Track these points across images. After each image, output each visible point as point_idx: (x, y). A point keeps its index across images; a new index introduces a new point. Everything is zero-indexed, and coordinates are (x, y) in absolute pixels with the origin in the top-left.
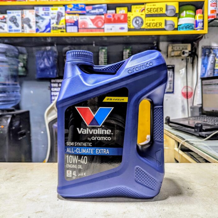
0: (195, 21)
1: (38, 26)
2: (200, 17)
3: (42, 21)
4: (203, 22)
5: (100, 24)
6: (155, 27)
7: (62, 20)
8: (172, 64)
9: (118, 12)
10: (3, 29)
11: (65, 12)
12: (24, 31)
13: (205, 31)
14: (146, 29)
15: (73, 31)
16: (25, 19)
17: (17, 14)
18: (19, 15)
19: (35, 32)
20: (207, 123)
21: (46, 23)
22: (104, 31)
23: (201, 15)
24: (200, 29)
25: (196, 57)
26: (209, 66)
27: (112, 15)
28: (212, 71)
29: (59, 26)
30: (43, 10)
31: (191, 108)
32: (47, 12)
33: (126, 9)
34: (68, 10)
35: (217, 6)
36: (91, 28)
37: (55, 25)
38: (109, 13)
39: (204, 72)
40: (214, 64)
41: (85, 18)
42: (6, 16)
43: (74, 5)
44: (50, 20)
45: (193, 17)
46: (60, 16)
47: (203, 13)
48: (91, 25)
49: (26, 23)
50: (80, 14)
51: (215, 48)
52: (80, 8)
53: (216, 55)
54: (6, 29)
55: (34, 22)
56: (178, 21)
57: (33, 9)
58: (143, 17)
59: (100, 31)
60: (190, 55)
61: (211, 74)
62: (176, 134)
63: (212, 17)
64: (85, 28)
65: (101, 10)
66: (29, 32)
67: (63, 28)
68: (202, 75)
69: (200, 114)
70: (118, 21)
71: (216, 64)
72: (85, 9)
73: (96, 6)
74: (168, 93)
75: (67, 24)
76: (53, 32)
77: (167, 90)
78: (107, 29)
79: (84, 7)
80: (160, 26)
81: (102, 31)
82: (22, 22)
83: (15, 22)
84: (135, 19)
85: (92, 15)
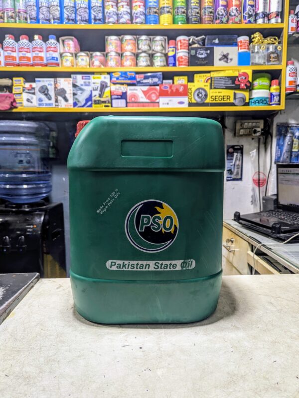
0: (270, 94)
1: (76, 99)
2: (276, 89)
3: (81, 93)
4: (280, 95)
5: (154, 97)
6: (222, 102)
7: (107, 92)
8: (240, 144)
9: (176, 83)
10: (31, 102)
11: (110, 81)
12: (58, 106)
13: (282, 107)
14: (211, 103)
15: (120, 106)
16: (59, 90)
17: (48, 82)
18: (51, 85)
19: (72, 107)
20: (285, 221)
21: (86, 95)
22: (159, 106)
23: (278, 87)
24: (276, 104)
25: (270, 136)
26: (285, 148)
27: (169, 86)
28: (289, 153)
29: (102, 99)
30: (83, 79)
31: (263, 199)
32: (87, 81)
33: (186, 78)
35: (296, 76)
36: (143, 102)
37: (97, 98)
38: (165, 83)
39: (279, 156)
40: (291, 145)
41: (134, 90)
42: (34, 85)
43: (121, 72)
44: (91, 91)
45: (267, 89)
46: (103, 86)
47: (280, 84)
48: (143, 98)
49: (61, 95)
50: (129, 85)
51: (292, 125)
52: (129, 77)
53: (293, 134)
54: (35, 102)
55: (70, 94)
56: (250, 95)
57: (70, 77)
58: (207, 89)
59: (154, 106)
60: (262, 134)
61: (287, 157)
62: (248, 235)
63: (290, 89)
64: (136, 102)
65: (156, 80)
66: (65, 106)
67: (107, 102)
68: (277, 158)
69: (275, 207)
70: (176, 93)
71: (294, 145)
72: (134, 78)
73: (149, 74)
74: (234, 180)
75: (113, 97)
76: (95, 107)
77: (233, 176)
78: (163, 104)
79: (133, 76)
80: (228, 100)
81: (156, 106)
82: (55, 94)
83: (46, 94)
84: (198, 91)
85: (144, 85)
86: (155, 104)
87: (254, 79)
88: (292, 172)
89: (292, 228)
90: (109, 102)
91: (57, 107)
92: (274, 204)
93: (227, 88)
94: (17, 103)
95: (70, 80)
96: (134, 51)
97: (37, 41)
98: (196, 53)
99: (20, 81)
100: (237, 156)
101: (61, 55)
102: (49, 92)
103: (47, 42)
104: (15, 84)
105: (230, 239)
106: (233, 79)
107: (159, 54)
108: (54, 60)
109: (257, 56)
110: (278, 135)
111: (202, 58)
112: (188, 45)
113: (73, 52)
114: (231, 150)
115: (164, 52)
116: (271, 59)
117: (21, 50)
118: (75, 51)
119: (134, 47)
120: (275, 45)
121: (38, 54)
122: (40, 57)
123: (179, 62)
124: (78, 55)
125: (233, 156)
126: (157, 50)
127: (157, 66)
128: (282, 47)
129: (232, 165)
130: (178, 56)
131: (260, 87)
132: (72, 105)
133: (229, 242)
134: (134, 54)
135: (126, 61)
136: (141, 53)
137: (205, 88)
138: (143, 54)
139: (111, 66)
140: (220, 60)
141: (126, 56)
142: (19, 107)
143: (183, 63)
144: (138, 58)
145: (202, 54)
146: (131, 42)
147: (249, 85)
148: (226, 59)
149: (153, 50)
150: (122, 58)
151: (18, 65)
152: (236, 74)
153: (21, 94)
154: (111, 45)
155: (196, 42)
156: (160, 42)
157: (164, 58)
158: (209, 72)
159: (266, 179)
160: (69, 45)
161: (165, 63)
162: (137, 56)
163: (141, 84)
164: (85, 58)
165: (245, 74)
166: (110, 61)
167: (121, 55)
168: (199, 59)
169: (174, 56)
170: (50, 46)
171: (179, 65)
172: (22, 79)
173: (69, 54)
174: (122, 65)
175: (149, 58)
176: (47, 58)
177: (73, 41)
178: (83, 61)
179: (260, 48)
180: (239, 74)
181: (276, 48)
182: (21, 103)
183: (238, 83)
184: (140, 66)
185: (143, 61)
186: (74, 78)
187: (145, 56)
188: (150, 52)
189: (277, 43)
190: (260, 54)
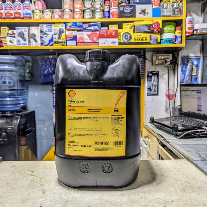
0: (175, 36)
1: (43, 40)
2: (179, 33)
3: (46, 37)
4: (181, 37)
5: (95, 39)
6: (142, 41)
7: (63, 35)
8: (156, 71)
9: (110, 29)
10: (13, 43)
11: (66, 29)
13: (183, 45)
14: (134, 43)
15: (72, 45)
16: (31, 34)
17: (24, 30)
18: (26, 31)
19: (40, 46)
21: (49, 37)
22: (98, 45)
23: (180, 31)
24: (179, 43)
25: (176, 65)
26: (187, 73)
27: (105, 32)
28: (190, 77)
29: (60, 41)
30: (47, 27)
31: (173, 108)
32: (50, 28)
33: (117, 26)
34: (68, 27)
35: (193, 24)
36: (87, 42)
37: (57, 40)
38: (103, 29)
39: (183, 78)
41: (82, 34)
42: (15, 31)
43: (73, 22)
44: (53, 35)
45: (173, 33)
47: (181, 29)
49: (32, 38)
50: (78, 31)
51: (192, 57)
52: (78, 26)
53: (193, 63)
54: (15, 43)
55: (39, 37)
56: (161, 37)
57: (39, 26)
58: (131, 33)
59: (95, 45)
60: (171, 63)
61: (189, 79)
63: (189, 33)
64: (83, 43)
65: (96, 27)
66: (35, 45)
67: (63, 42)
68: (181, 80)
69: (179, 114)
70: (110, 36)
71: (193, 71)
72: (82, 26)
73: (92, 24)
74: (153, 95)
75: (68, 39)
76: (56, 46)
77: (152, 93)
78: (101, 43)
79: (81, 25)
80: (146, 40)
81: (96, 45)
82: (29, 37)
83: (23, 37)
84: (125, 35)
85: (88, 31)
86: (96, 43)
87: (163, 26)
88: (190, 89)
89: (186, 128)
90: (64, 42)
91: (30, 46)
92: (179, 112)
93: (145, 32)
94: (3, 44)
95: (39, 28)
96: (81, 9)
97: (17, 3)
98: (124, 9)
99: (5, 29)
100: (154, 78)
101: (33, 11)
102: (25, 36)
103: (24, 3)
104: (2, 31)
105: (147, 136)
106: (149, 26)
107: (98, 10)
108: (28, 14)
109: (166, 11)
110: (182, 64)
111: (128, 13)
112: (118, 4)
113: (41, 9)
114: (150, 75)
115: (102, 8)
116: (175, 13)
117: (6, 9)
118: (42, 8)
119: (82, 6)
120: (178, 3)
121: (17, 11)
122: (19, 13)
123: (112, 15)
124: (44, 11)
125: (151, 79)
126: (97, 8)
127: (97, 18)
128: (183, 4)
129: (151, 85)
130: (111, 11)
131: (168, 31)
132: (40, 44)
133: (146, 138)
134: (82, 10)
135: (76, 15)
136: (86, 10)
137: (130, 32)
138: (88, 10)
139: (66, 19)
140: (140, 13)
141: (76, 11)
142: (5, 46)
143: (115, 16)
144: (84, 13)
145: (128, 10)
146: (80, 2)
147: (160, 30)
148: (144, 13)
149: (94, 8)
150: (74, 13)
151: (4, 18)
152: (151, 23)
153: (6, 37)
154: (66, 5)
155: (124, 2)
156: (99, 2)
157: (102, 13)
158: (133, 22)
159: (174, 94)
160: (38, 4)
161: (103, 17)
162: (84, 11)
163: (86, 30)
164: (48, 13)
165: (157, 23)
166: (65, 15)
167: (73, 11)
168: (125, 13)
169: (109, 12)
170: (25, 5)
171: (112, 17)
172: (6, 27)
173: (38, 11)
174: (74, 18)
175: (92, 13)
176: (23, 13)
177: (41, 2)
178: (48, 15)
179: (168, 5)
180: (153, 23)
181: (179, 5)
182: (6, 43)
183: (153, 29)
184: (86, 18)
185: (88, 15)
186: (41, 27)
187: (89, 12)
188: (92, 9)
189: (179, 2)
190: (168, 9)
